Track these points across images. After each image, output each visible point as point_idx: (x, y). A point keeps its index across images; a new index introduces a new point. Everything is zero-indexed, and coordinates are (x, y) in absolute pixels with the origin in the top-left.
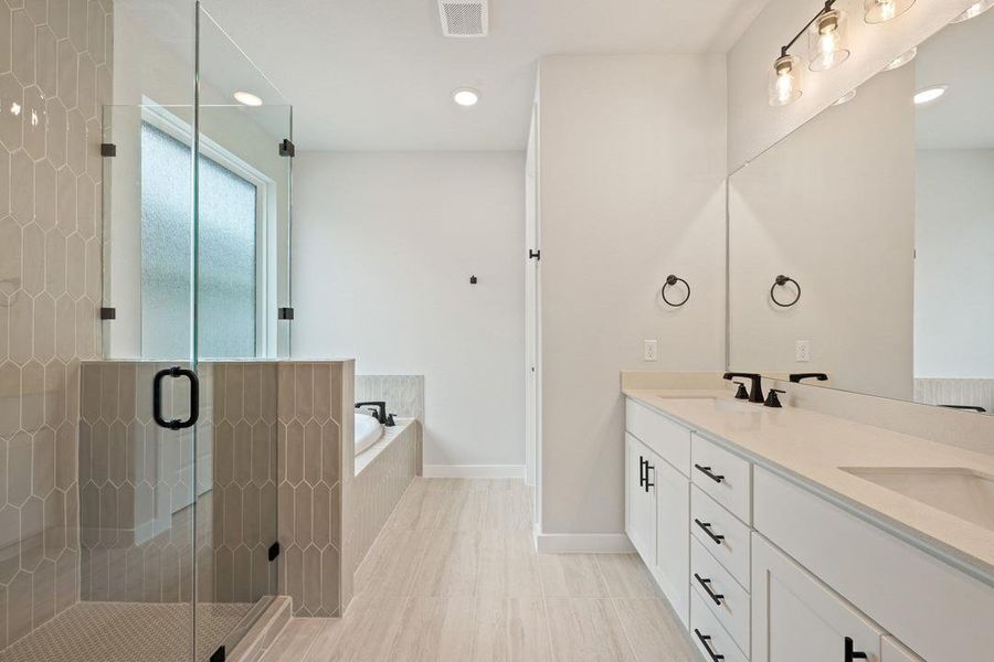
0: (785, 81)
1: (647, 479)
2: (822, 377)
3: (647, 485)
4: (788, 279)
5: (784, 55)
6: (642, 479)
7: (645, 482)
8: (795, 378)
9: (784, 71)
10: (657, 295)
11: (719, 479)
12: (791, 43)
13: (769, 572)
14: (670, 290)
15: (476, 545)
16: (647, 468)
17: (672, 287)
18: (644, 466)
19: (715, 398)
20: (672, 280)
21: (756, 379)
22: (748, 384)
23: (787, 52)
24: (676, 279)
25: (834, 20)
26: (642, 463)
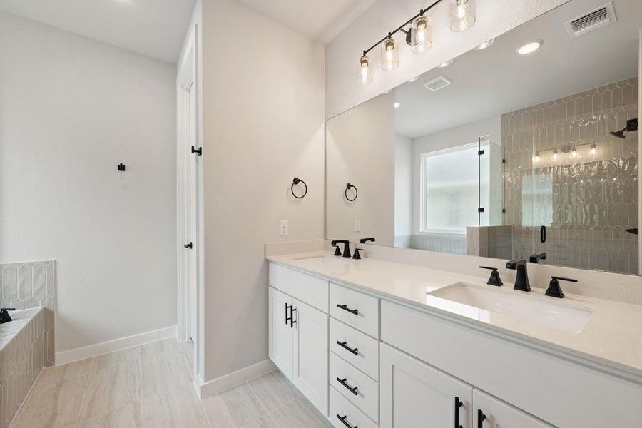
0: (365, 70)
1: (292, 318)
2: (373, 240)
3: (292, 322)
4: (352, 186)
5: (364, 55)
6: (287, 319)
7: (291, 320)
8: (363, 241)
9: (365, 64)
10: (288, 190)
11: (355, 312)
12: (370, 50)
13: (393, 366)
14: (296, 187)
15: (136, 417)
16: (292, 310)
17: (297, 186)
18: (289, 309)
19: (322, 257)
20: (296, 181)
21: (347, 243)
22: (342, 246)
23: (366, 54)
24: (299, 181)
25: (392, 44)
26: (287, 307)
